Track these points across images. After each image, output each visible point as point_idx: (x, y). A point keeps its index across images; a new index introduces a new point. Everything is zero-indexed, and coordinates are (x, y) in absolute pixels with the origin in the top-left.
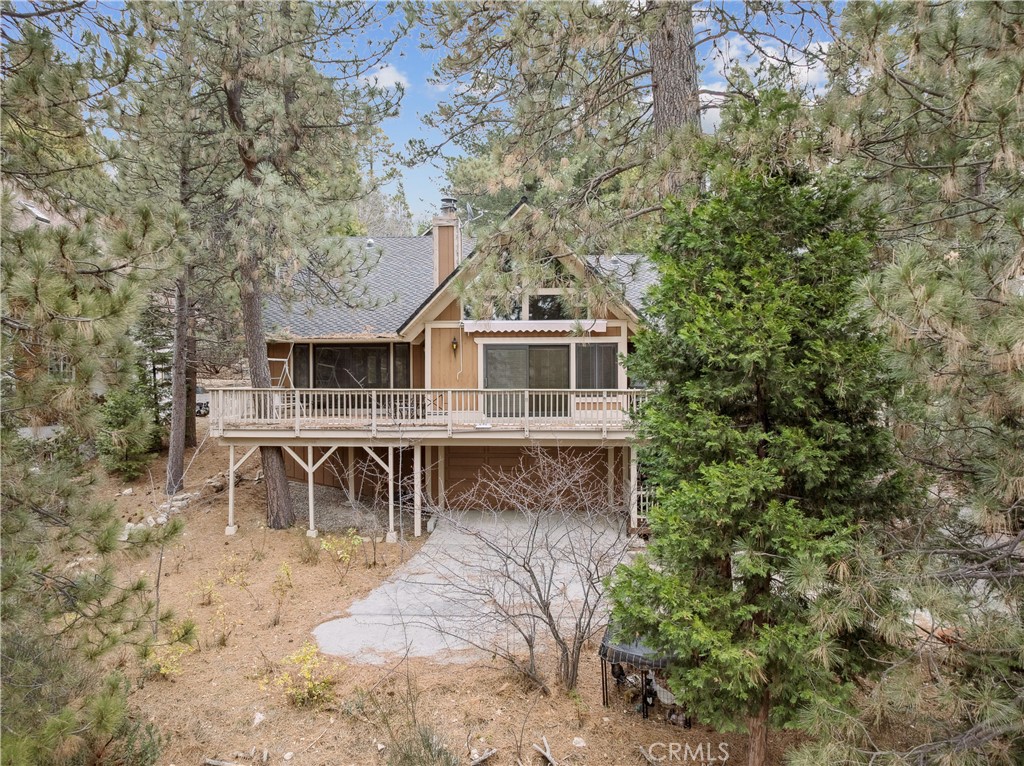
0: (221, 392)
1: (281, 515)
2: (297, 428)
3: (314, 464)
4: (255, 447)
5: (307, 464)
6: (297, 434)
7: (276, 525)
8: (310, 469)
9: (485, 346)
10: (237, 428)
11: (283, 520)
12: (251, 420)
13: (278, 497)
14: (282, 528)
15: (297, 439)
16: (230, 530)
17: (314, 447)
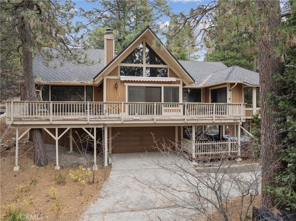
0: (12, 103)
1: (42, 160)
2: (51, 119)
3: (58, 136)
4: (29, 129)
5: (55, 136)
6: (51, 122)
7: (39, 165)
8: (57, 138)
9: (129, 86)
10: (20, 120)
11: (42, 162)
12: (28, 116)
13: (40, 152)
14: (42, 166)
15: (51, 124)
16: (16, 168)
17: (58, 128)
